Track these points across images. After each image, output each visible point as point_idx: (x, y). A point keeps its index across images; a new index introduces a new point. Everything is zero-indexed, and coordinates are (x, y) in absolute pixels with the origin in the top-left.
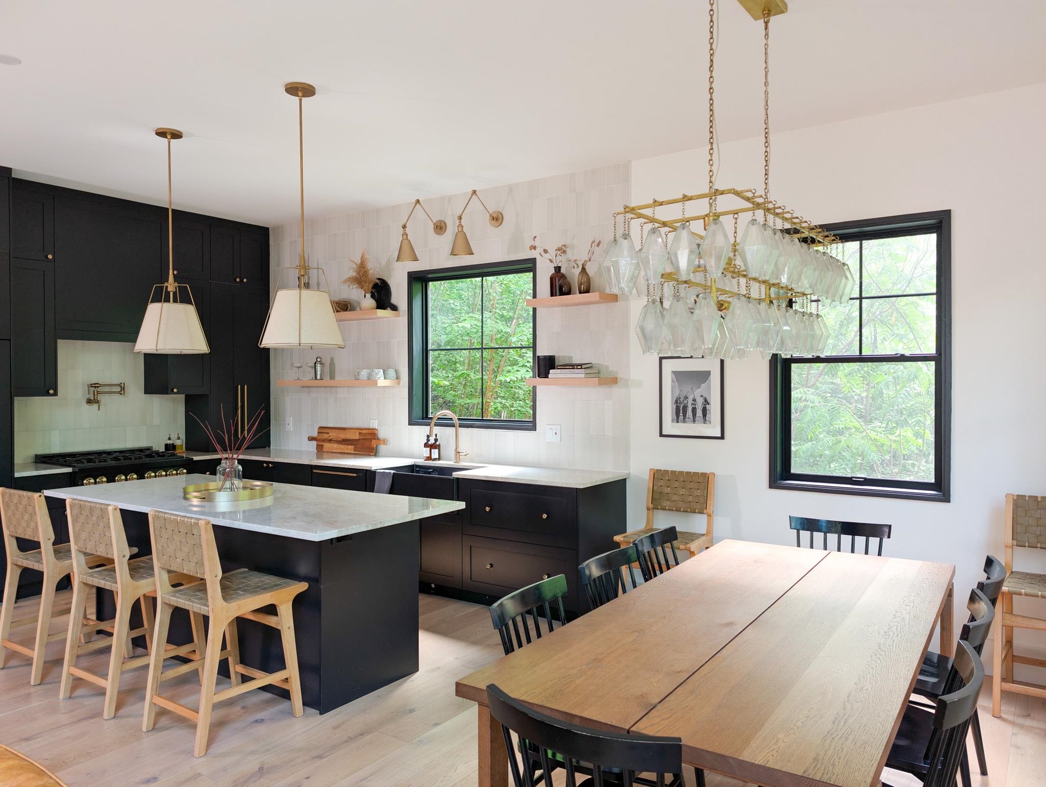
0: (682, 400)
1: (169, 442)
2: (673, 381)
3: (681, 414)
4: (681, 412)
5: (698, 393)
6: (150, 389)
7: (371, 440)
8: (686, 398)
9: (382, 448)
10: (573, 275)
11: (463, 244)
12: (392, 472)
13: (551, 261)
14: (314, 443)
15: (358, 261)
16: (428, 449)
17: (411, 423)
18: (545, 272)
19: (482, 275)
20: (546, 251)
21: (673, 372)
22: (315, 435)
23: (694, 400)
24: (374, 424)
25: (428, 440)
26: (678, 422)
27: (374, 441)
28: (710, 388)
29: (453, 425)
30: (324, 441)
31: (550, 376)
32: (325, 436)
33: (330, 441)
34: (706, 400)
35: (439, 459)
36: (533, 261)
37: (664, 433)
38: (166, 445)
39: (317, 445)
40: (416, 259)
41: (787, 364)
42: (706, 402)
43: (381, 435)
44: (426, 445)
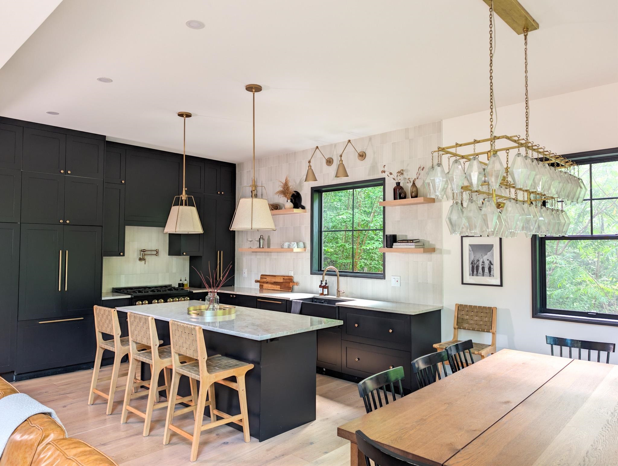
0: (475, 262)
1: (181, 282)
2: (470, 250)
3: (475, 271)
4: (475, 269)
5: (485, 258)
6: (171, 253)
7: (289, 283)
8: (478, 261)
9: (296, 287)
10: (408, 187)
11: (342, 170)
12: (301, 301)
13: (394, 179)
14: (258, 284)
15: (284, 181)
16: (321, 289)
17: (312, 273)
18: (390, 186)
19: (353, 188)
20: (391, 174)
21: (469, 245)
22: (259, 279)
23: (483, 262)
24: (291, 274)
25: (322, 283)
26: (473, 275)
27: (291, 284)
28: (493, 255)
29: (336, 275)
30: (264, 282)
31: (393, 247)
32: (265, 280)
33: (267, 283)
34: (490, 262)
35: (328, 294)
36: (384, 179)
37: (464, 282)
38: (179, 284)
39: (260, 285)
40: (316, 180)
41: (543, 241)
42: (491, 263)
43: (295, 280)
44: (320, 286)
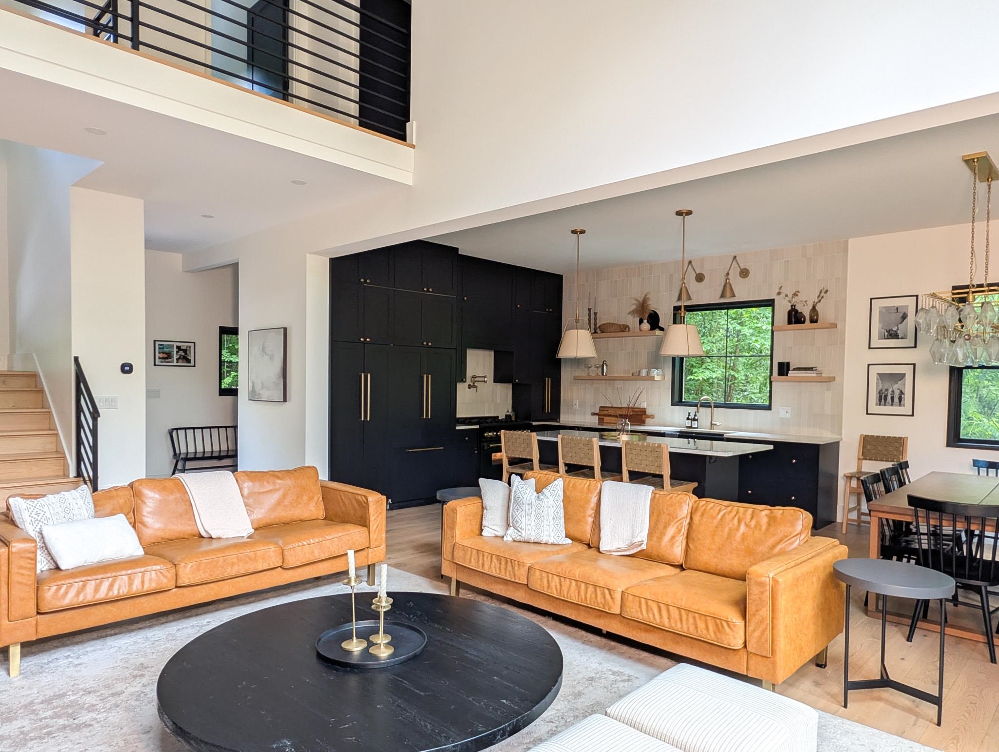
0: (883, 391)
1: (508, 414)
2: (877, 379)
3: (883, 400)
4: (882, 398)
6: (496, 380)
8: (887, 390)
10: (806, 312)
13: (789, 302)
14: (597, 417)
16: (690, 421)
17: (673, 404)
19: (728, 308)
21: (878, 374)
22: (597, 411)
23: (893, 391)
24: (644, 405)
25: (689, 415)
26: (880, 405)
27: (644, 416)
30: (605, 415)
33: (609, 416)
34: (901, 392)
35: (697, 428)
36: (773, 300)
37: (869, 412)
40: (691, 299)
41: (960, 370)
42: (902, 393)
43: (648, 412)
44: (688, 419)
